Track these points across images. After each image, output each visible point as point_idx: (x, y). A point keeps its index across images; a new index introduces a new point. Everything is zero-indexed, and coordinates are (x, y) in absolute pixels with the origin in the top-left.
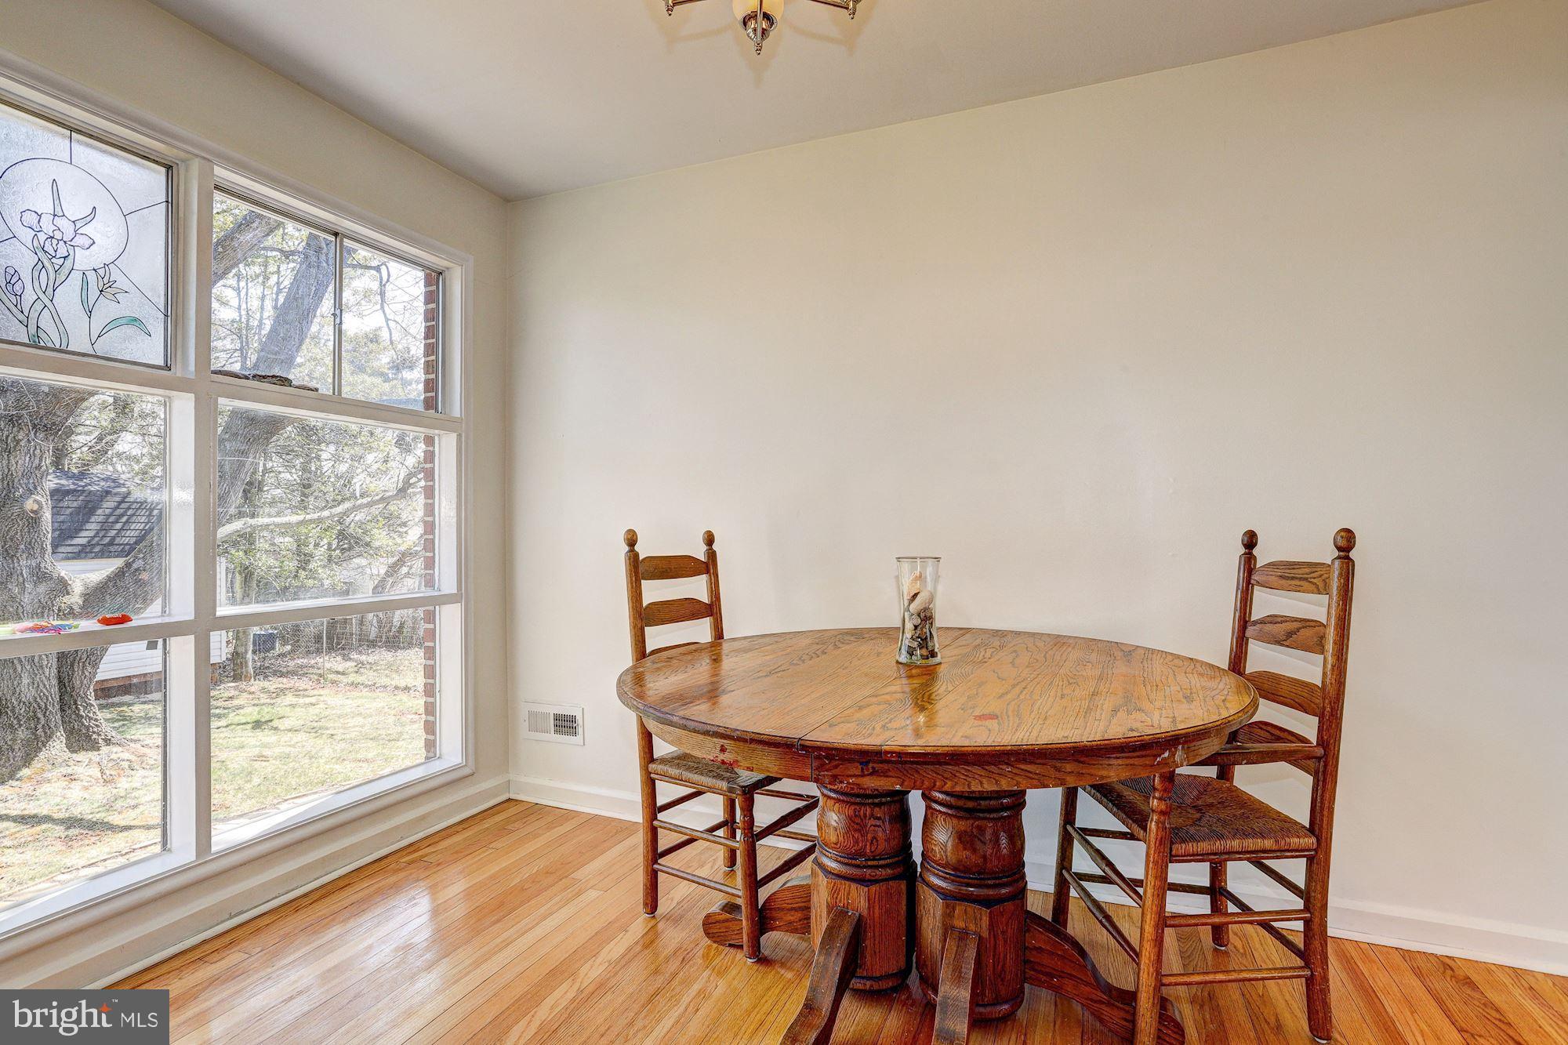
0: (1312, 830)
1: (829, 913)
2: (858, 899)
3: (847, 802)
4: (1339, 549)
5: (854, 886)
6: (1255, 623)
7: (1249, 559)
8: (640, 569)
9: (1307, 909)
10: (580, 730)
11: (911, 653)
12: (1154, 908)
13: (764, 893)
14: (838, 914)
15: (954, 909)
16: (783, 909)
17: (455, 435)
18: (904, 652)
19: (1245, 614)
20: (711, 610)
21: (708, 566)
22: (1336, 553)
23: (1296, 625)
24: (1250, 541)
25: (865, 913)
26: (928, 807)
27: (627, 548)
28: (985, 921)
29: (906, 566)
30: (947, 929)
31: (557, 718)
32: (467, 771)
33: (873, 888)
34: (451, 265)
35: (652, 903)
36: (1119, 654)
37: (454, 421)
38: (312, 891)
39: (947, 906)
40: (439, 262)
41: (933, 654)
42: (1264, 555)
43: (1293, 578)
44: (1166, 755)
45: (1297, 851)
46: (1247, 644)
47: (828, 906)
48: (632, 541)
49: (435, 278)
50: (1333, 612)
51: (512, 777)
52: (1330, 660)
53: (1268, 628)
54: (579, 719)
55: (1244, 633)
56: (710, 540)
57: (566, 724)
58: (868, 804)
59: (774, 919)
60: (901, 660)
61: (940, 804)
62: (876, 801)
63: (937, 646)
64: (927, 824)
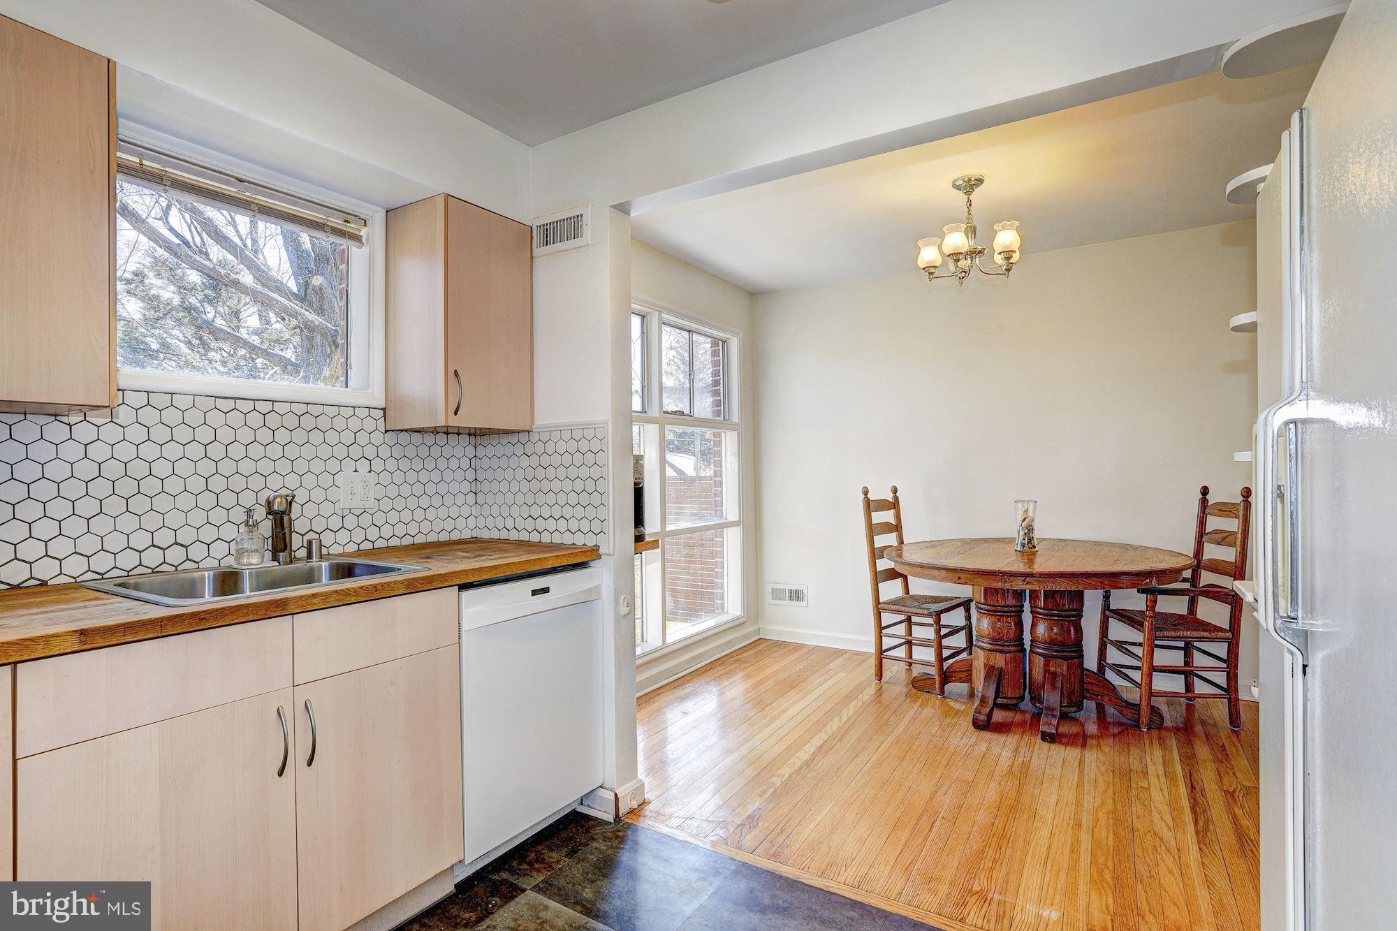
0: (1230, 630)
1: (985, 668)
2: (1000, 661)
3: (994, 615)
4: (1243, 497)
5: (998, 654)
6: (1208, 533)
7: (1204, 502)
8: (870, 506)
9: (1227, 667)
10: (806, 598)
11: (1023, 545)
12: (1148, 660)
13: (946, 665)
14: (990, 670)
15: (1049, 662)
16: (956, 672)
17: (736, 432)
18: (1019, 546)
19: (1202, 529)
20: (897, 528)
21: (895, 505)
22: (1242, 499)
23: (1227, 534)
24: (1205, 491)
25: (1004, 667)
26: (1034, 617)
27: (863, 496)
28: (1065, 667)
29: (1020, 505)
30: (1046, 671)
31: (791, 592)
32: (744, 620)
33: (1008, 655)
34: (729, 336)
35: (880, 674)
36: (1130, 549)
37: (736, 424)
38: (700, 668)
39: (1046, 661)
40: (724, 335)
41: (1034, 547)
42: (1212, 499)
43: (1226, 511)
44: (1148, 581)
45: (1221, 639)
46: (1203, 545)
47: (984, 664)
48: (866, 493)
49: (719, 345)
50: (1240, 527)
51: (761, 626)
52: (1239, 549)
53: (1214, 536)
54: (805, 591)
55: (1201, 539)
56: (895, 491)
57: (796, 595)
58: (1005, 616)
59: (952, 677)
60: (1018, 549)
61: (1040, 614)
62: (1009, 614)
63: (1036, 543)
64: (1034, 625)
